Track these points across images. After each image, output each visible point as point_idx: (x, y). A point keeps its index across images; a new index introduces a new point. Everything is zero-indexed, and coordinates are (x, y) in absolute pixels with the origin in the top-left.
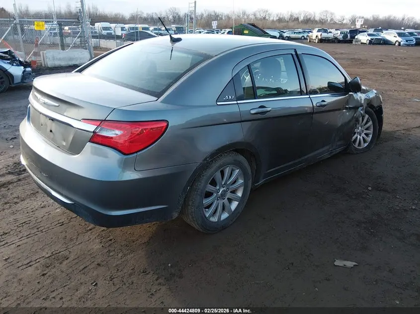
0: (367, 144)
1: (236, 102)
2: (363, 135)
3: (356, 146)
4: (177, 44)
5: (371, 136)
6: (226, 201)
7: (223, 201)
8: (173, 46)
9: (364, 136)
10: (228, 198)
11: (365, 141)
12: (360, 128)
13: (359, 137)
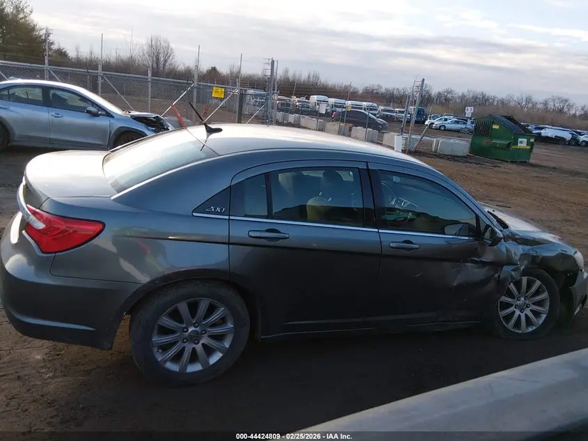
0: (534, 328)
1: (227, 217)
2: (527, 311)
3: (510, 325)
4: (214, 136)
5: (544, 316)
6: (199, 347)
7: (194, 346)
8: (208, 137)
9: (530, 315)
10: (203, 344)
11: (529, 322)
12: (522, 299)
13: (518, 312)
